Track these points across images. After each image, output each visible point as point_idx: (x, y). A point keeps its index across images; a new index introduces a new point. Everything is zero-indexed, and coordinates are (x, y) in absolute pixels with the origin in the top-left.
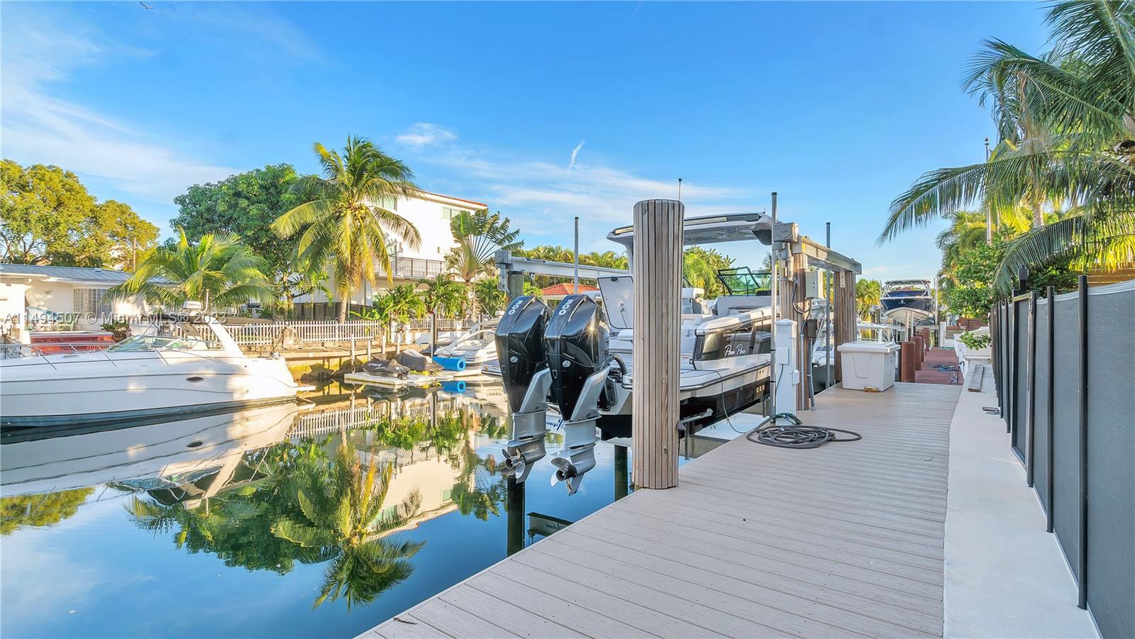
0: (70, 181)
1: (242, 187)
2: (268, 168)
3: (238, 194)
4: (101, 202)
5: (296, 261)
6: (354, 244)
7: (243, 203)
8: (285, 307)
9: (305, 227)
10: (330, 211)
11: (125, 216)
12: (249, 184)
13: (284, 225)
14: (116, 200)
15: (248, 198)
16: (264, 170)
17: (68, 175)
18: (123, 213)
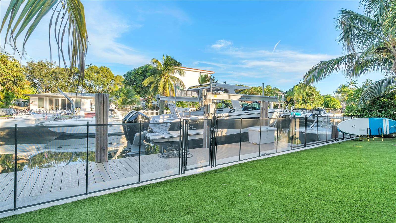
0: (108, 70)
1: (137, 72)
2: (145, 65)
3: (136, 74)
4: (115, 75)
5: (150, 92)
6: (164, 87)
7: (138, 76)
8: (150, 105)
9: (152, 82)
10: (158, 77)
11: (121, 79)
12: (139, 71)
13: (146, 83)
14: (119, 75)
15: (139, 75)
16: (144, 66)
17: (108, 69)
18: (120, 78)
